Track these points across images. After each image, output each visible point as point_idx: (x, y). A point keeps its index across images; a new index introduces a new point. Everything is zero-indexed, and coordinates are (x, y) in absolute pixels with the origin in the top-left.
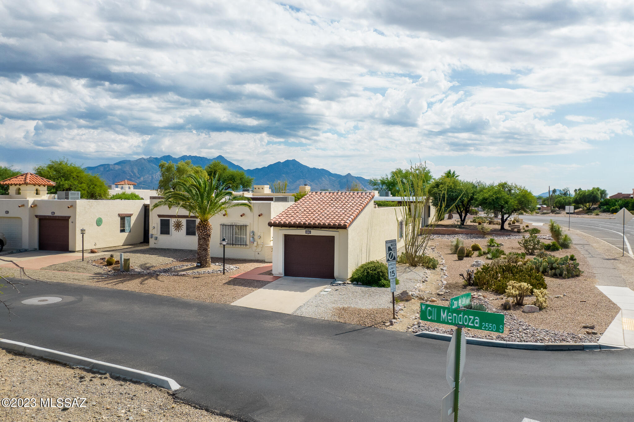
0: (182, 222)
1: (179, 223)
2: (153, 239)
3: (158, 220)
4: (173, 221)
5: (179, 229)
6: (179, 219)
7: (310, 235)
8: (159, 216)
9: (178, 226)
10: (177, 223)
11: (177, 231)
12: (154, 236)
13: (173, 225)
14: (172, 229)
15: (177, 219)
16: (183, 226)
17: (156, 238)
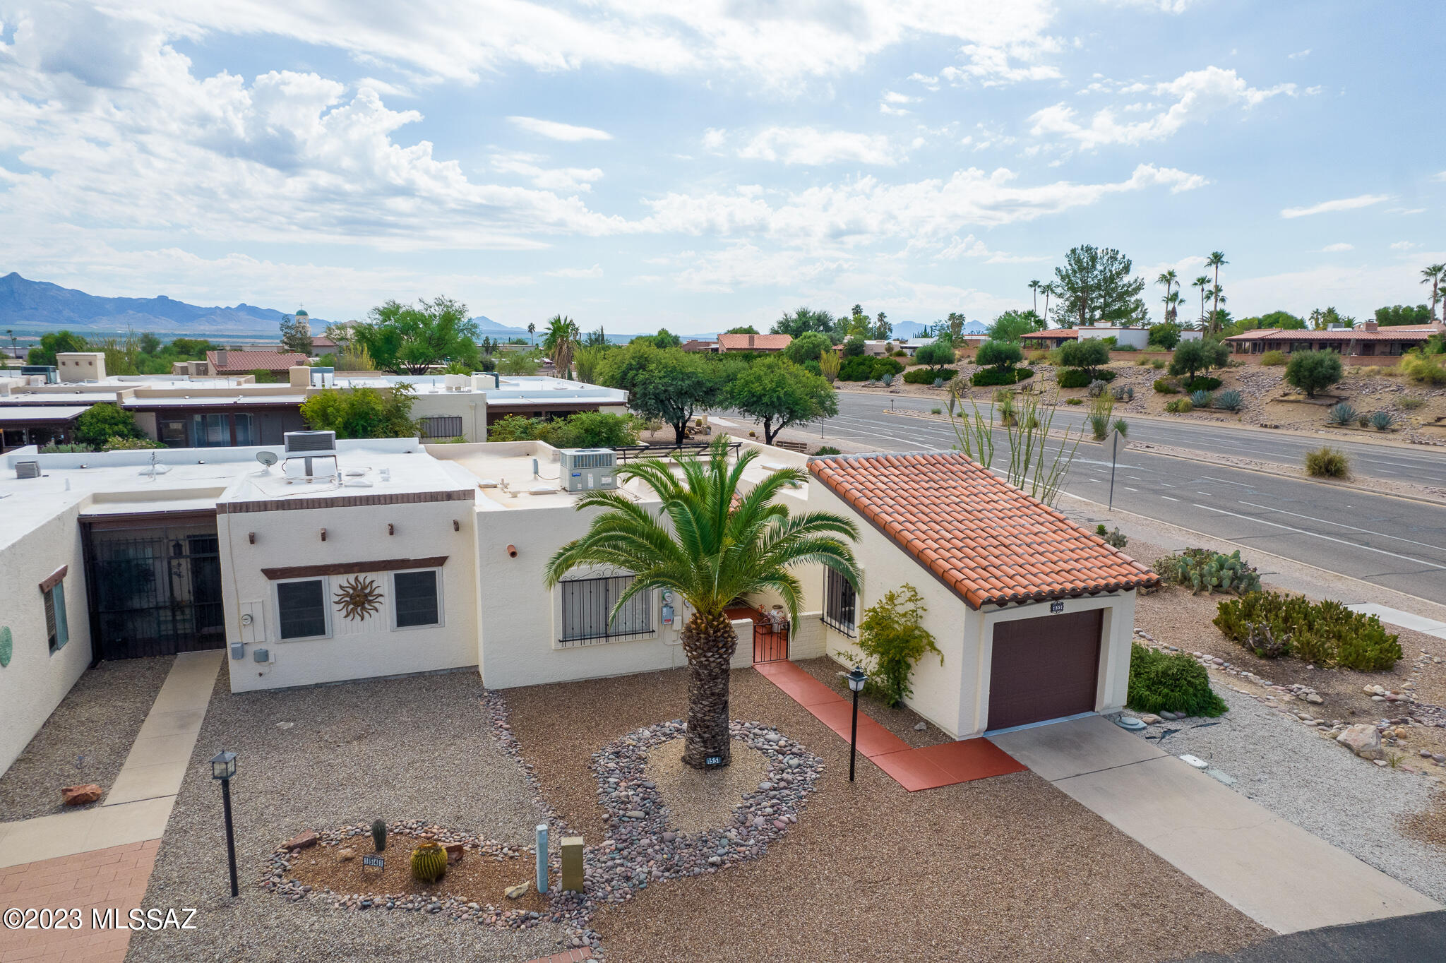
0: (374, 585)
1: (364, 588)
2: (249, 658)
3: (268, 591)
4: (333, 586)
5: (364, 609)
6: (361, 576)
7: (1061, 613)
8: (271, 574)
9: (359, 601)
10: (354, 588)
11: (358, 618)
12: (250, 650)
13: (337, 599)
14: (334, 613)
15: (352, 577)
16: (380, 599)
17: (263, 657)
